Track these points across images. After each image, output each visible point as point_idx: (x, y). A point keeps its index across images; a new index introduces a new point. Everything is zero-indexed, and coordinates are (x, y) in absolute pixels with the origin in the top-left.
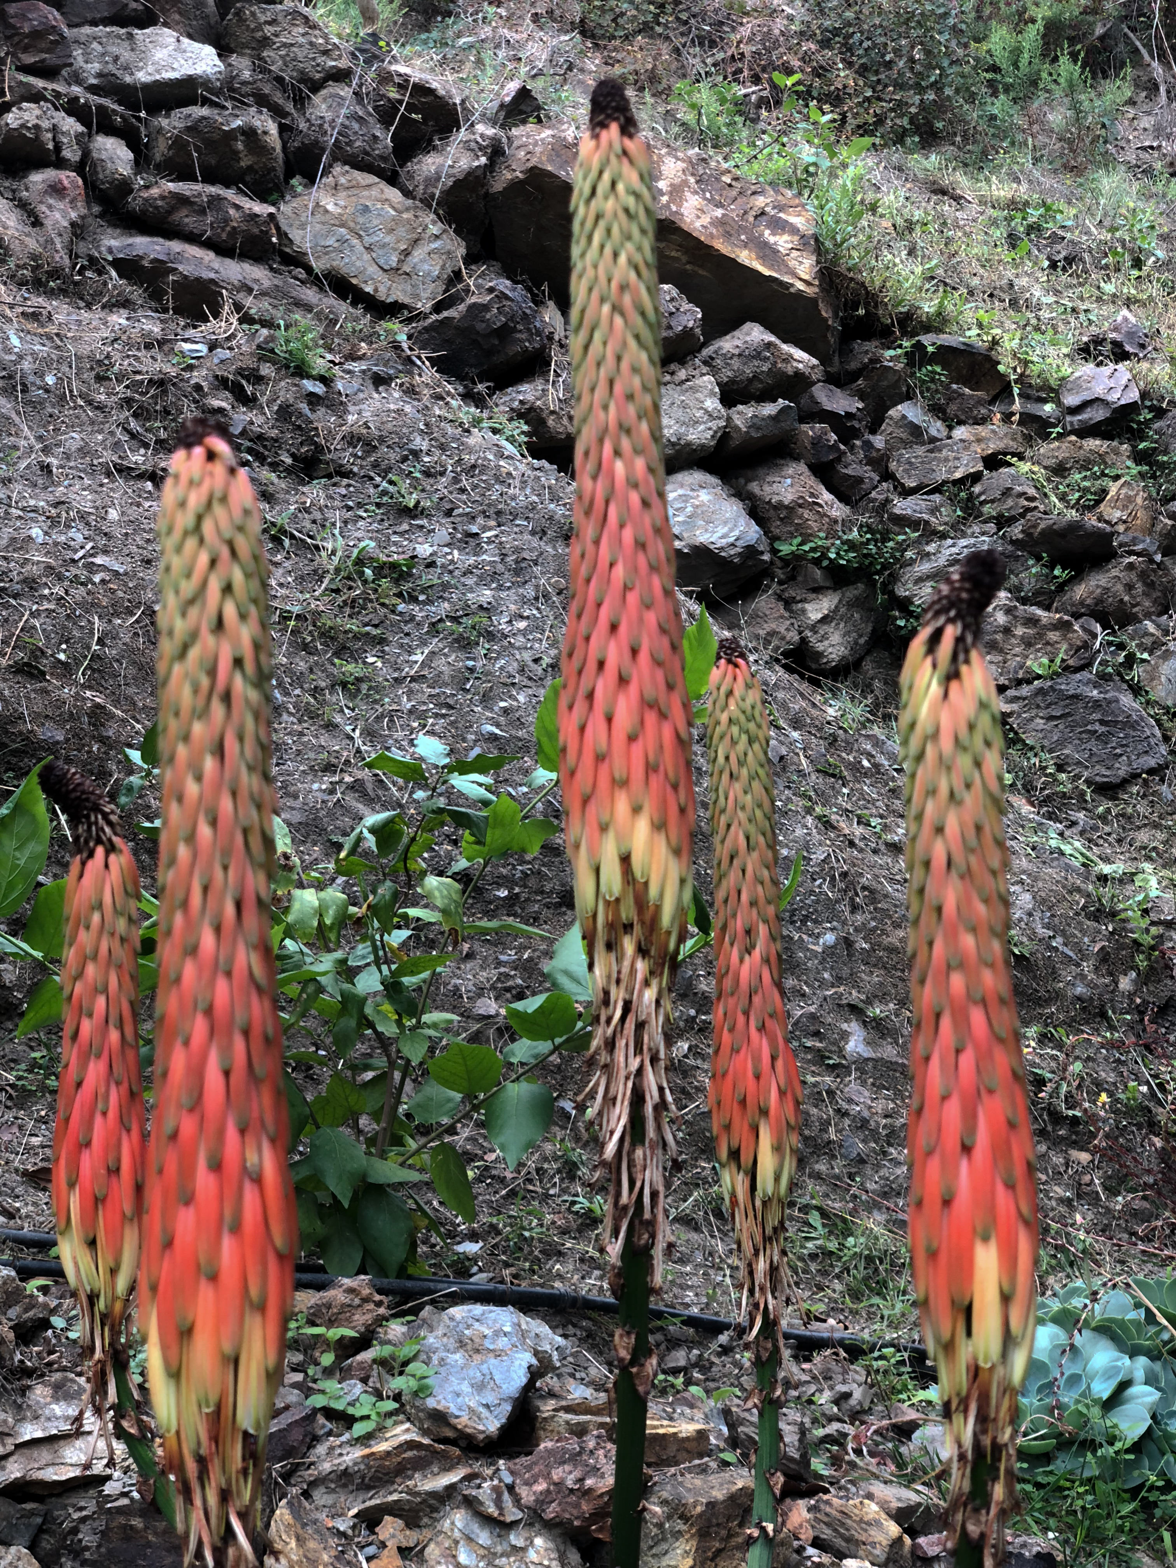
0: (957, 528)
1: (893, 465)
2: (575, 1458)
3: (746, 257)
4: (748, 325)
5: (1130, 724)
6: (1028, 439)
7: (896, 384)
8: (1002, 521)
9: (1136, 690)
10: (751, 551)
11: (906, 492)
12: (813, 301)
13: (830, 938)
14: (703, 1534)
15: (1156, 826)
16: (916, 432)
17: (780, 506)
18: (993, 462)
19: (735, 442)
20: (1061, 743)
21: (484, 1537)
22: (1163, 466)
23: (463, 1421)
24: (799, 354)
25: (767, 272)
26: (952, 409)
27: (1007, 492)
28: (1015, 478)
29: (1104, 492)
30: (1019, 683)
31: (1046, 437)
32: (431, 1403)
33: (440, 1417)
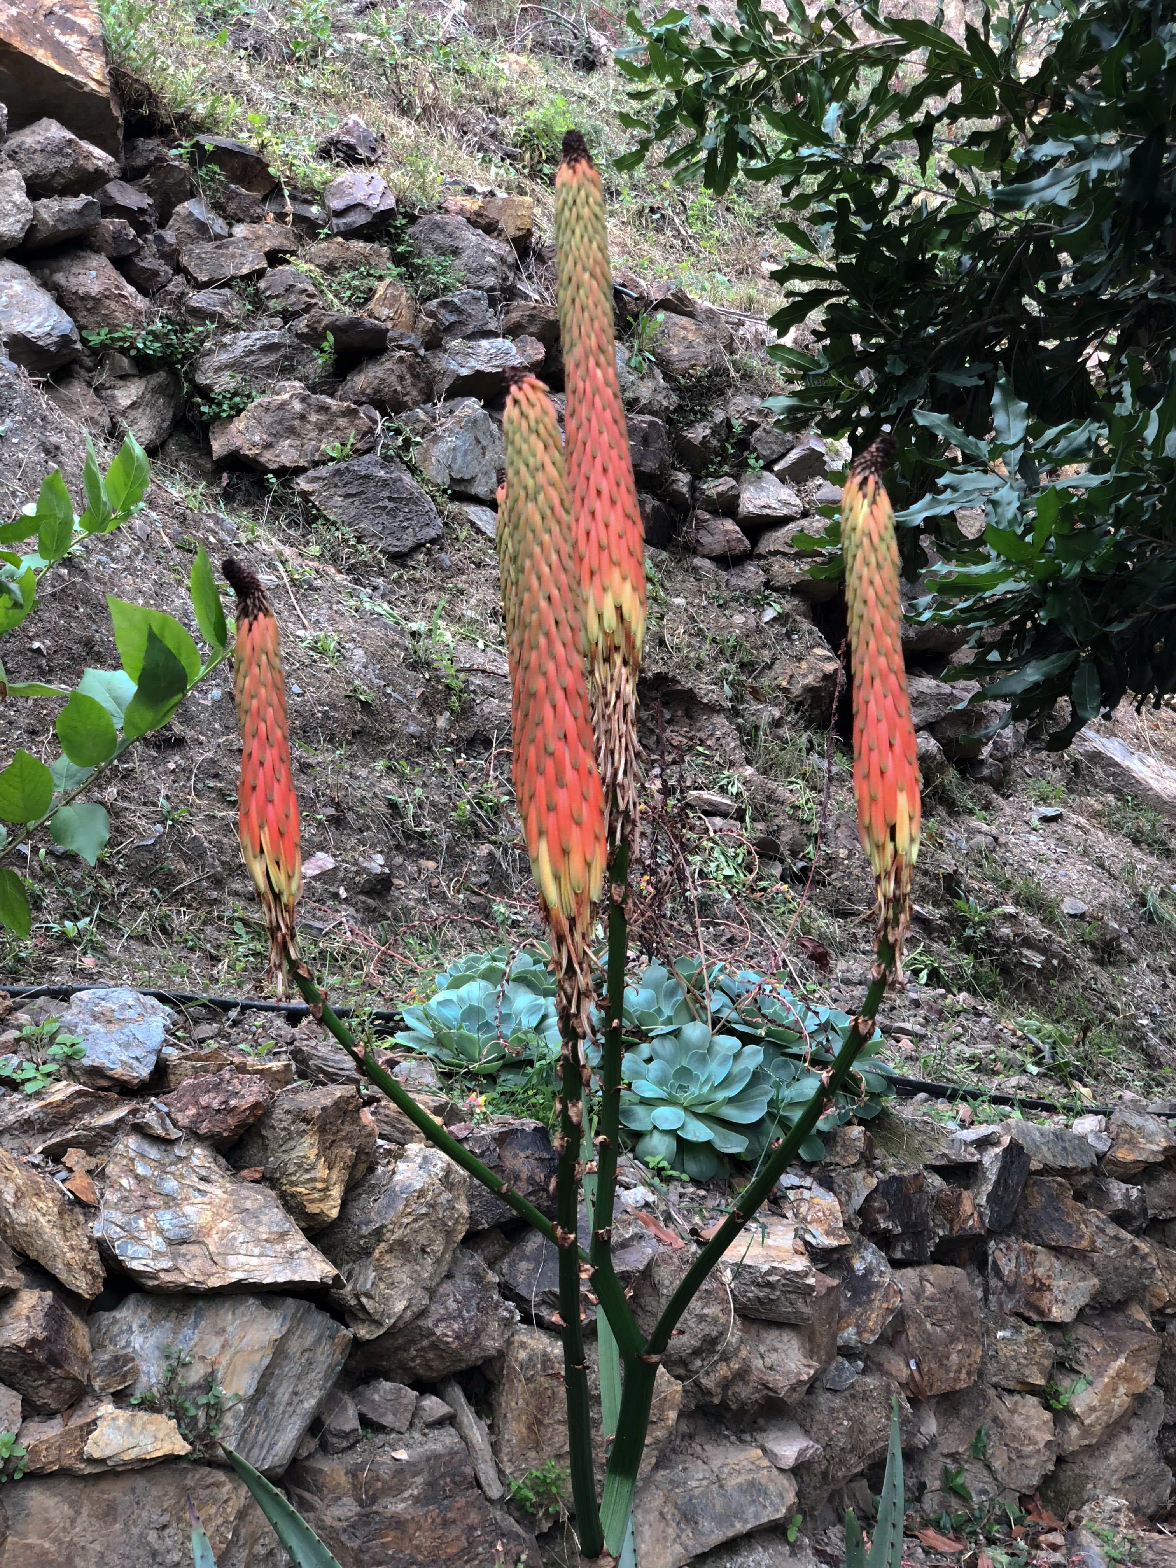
0: (248, 321)
1: (185, 260)
2: (216, 1087)
3: (42, 56)
4: (45, 121)
5: (413, 500)
6: (299, 238)
7: (181, 183)
8: (287, 316)
9: (413, 470)
10: (65, 340)
11: (200, 286)
12: (106, 101)
13: (217, 693)
14: (322, 1131)
15: (441, 589)
16: (202, 228)
17: (86, 298)
18: (275, 258)
19: (41, 235)
20: (358, 518)
21: (154, 1153)
22: (418, 268)
23: (118, 1071)
24: (97, 152)
25: (63, 72)
26: (232, 207)
27: (290, 288)
28: (296, 275)
29: (371, 291)
30: (316, 464)
31: (314, 236)
32: (86, 1062)
33: (96, 1072)
